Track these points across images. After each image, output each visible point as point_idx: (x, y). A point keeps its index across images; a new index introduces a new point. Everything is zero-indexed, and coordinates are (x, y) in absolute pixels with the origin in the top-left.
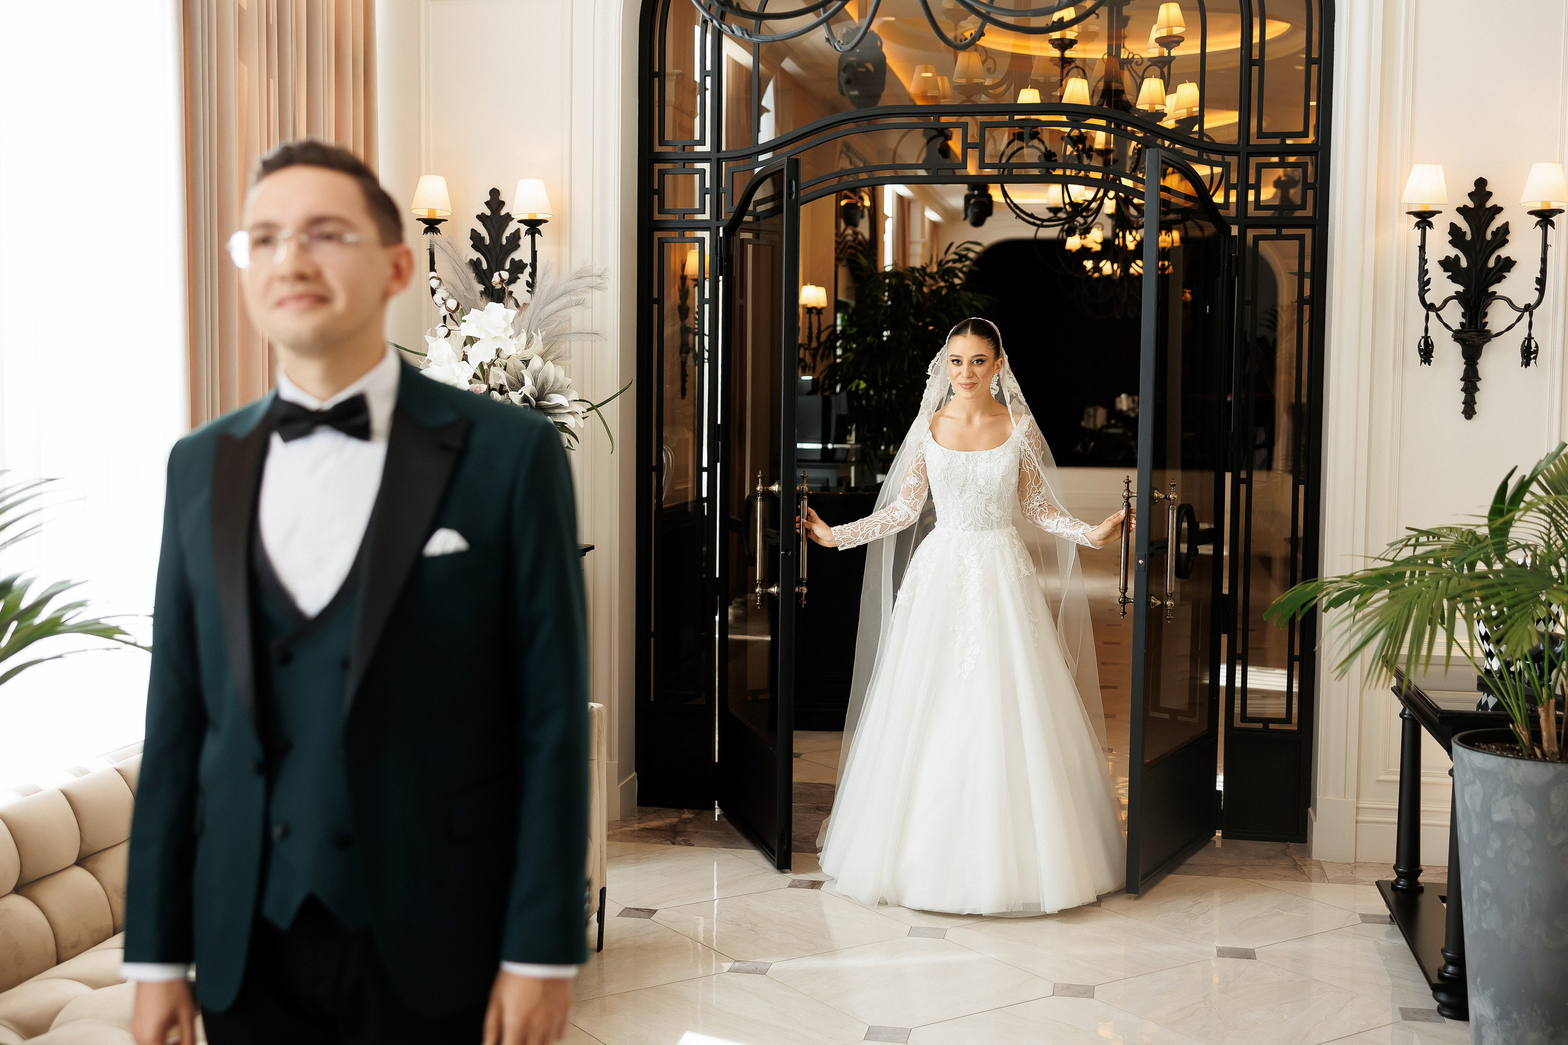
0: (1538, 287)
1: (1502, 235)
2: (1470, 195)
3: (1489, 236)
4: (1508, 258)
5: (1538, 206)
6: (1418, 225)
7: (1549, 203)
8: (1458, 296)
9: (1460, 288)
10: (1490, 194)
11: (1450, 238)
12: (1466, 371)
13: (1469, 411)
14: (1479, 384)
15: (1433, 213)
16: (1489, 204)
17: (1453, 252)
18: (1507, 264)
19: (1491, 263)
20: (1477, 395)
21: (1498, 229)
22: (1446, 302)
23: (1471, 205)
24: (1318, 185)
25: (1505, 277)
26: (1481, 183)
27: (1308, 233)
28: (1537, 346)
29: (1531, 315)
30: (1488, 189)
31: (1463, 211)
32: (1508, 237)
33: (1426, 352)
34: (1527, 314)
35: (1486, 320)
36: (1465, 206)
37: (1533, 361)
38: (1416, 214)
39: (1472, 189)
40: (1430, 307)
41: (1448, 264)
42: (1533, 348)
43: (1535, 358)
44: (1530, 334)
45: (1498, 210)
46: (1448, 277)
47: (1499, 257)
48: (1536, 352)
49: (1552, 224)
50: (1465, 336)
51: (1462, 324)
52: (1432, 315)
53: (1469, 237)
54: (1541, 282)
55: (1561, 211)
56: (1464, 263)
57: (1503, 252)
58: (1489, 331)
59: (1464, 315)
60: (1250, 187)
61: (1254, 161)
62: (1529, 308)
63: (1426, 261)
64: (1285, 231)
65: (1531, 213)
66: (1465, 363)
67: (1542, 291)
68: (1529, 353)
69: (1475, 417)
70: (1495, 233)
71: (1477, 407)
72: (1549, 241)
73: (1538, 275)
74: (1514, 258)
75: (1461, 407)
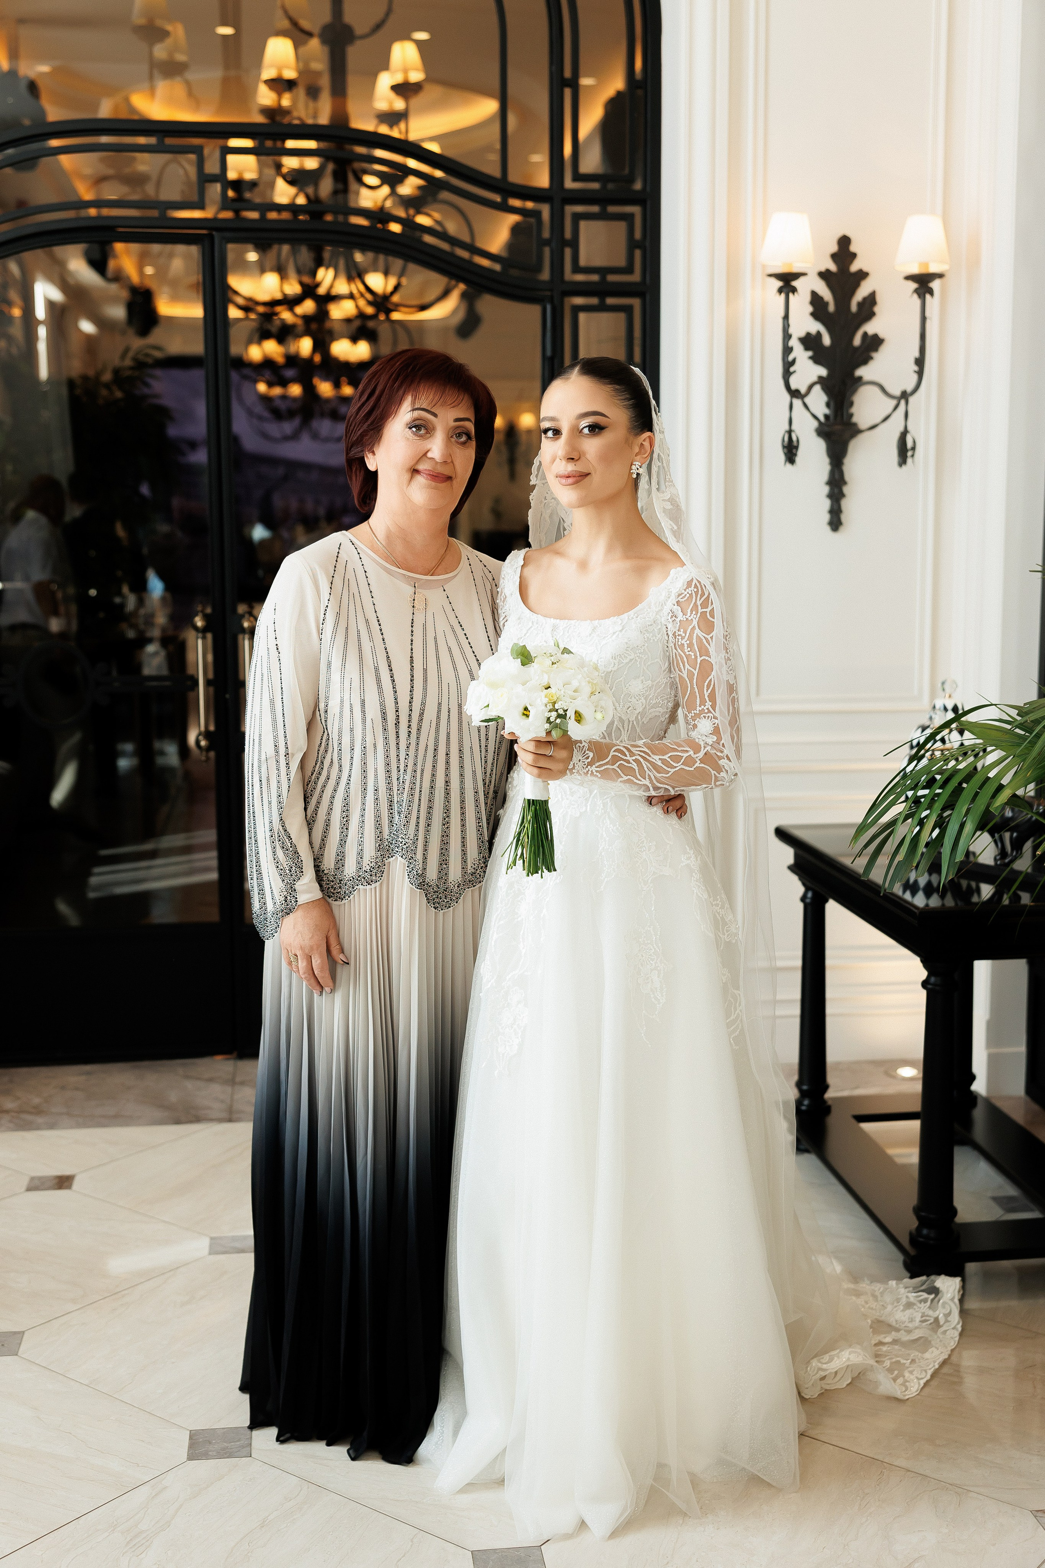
0: (916, 368)
1: (869, 307)
2: (834, 257)
3: (854, 308)
4: (875, 336)
5: (915, 270)
6: (780, 291)
7: (926, 265)
8: (821, 380)
9: (823, 372)
10: (854, 256)
11: (810, 309)
12: (832, 473)
13: (835, 523)
14: (846, 489)
15: (796, 276)
16: (854, 267)
17: (815, 327)
18: (874, 343)
19: (857, 341)
20: (844, 503)
21: (865, 299)
22: (810, 387)
23: (833, 267)
24: (648, 244)
25: (872, 358)
26: (844, 242)
27: (636, 302)
28: (914, 442)
29: (907, 403)
30: (853, 248)
31: (825, 275)
32: (876, 309)
33: (791, 451)
34: (903, 402)
35: (854, 410)
36: (828, 271)
37: (909, 460)
38: (780, 277)
39: (834, 248)
40: (795, 394)
41: (810, 342)
42: (909, 444)
43: (913, 456)
44: (906, 427)
45: (862, 275)
46: (811, 358)
47: (865, 334)
48: (913, 449)
49: (931, 292)
50: (829, 429)
51: (826, 417)
52: (797, 403)
53: (831, 308)
54: (920, 362)
55: (940, 276)
56: (827, 340)
57: (871, 328)
58: (855, 425)
59: (828, 405)
60: (564, 243)
61: (571, 209)
62: (905, 396)
63: (790, 336)
64: (610, 301)
65: (909, 278)
66: (829, 464)
67: (920, 373)
68: (904, 452)
69: (841, 528)
70: (860, 305)
71: (843, 517)
72: (927, 314)
73: (917, 354)
74: (881, 335)
75: (827, 517)
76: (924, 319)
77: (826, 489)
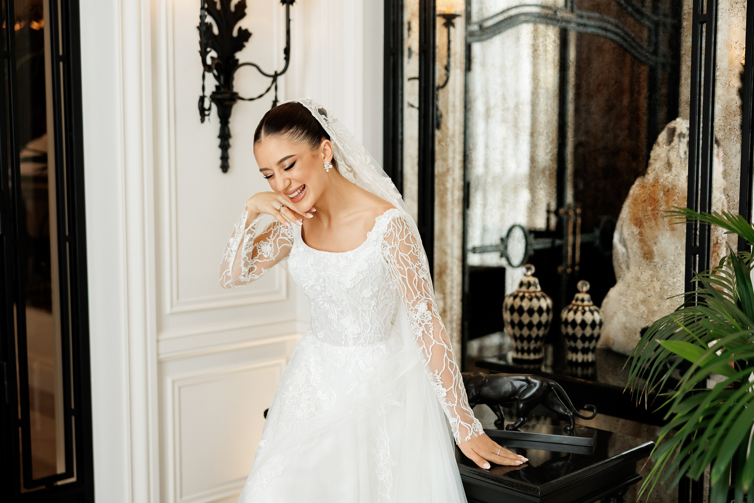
0: (284, 56)
1: (241, 9)
3: (233, 8)
4: (246, 30)
8: (216, 62)
12: (221, 130)
13: (225, 167)
14: (231, 141)
17: (206, 18)
18: (245, 35)
19: (235, 33)
20: (231, 152)
21: (239, 3)
25: (245, 46)
29: (277, 81)
32: (247, 11)
35: (235, 83)
44: (276, 97)
47: (240, 29)
50: (219, 96)
52: (209, 75)
53: (219, 7)
54: (287, 51)
56: (216, 31)
57: (243, 24)
58: (236, 94)
62: (275, 75)
66: (221, 122)
67: (287, 59)
69: (230, 170)
70: (236, 6)
71: (231, 162)
72: (291, 17)
73: (283, 45)
74: (250, 30)
75: (219, 162)
76: (288, 21)
77: (218, 141)
